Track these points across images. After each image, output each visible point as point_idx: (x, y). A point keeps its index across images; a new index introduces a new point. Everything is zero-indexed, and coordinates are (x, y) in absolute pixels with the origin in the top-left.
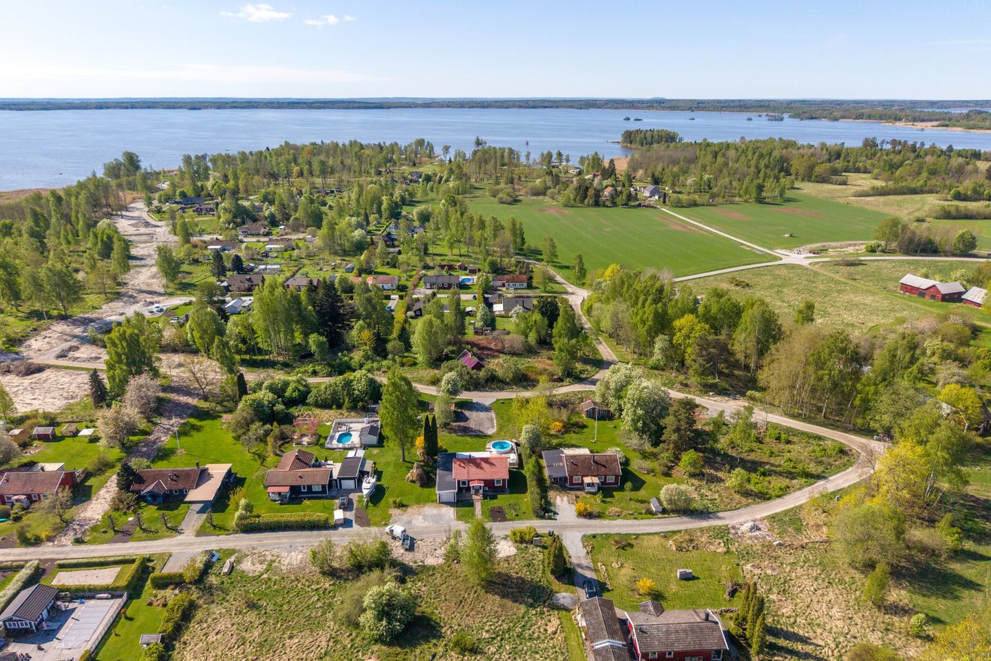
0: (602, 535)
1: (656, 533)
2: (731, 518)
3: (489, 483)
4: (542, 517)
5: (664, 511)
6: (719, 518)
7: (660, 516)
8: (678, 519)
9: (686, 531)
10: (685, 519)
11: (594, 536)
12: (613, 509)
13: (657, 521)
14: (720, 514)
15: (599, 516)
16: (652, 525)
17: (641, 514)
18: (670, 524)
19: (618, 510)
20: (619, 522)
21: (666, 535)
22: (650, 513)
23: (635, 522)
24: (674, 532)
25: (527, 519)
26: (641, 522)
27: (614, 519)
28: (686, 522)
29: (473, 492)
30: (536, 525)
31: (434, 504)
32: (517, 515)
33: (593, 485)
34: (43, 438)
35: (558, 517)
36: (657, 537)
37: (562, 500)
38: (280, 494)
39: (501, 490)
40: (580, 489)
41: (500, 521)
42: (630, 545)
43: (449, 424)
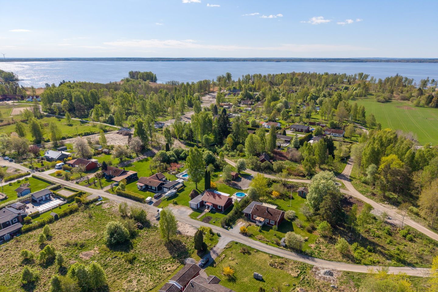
0: (241, 244)
1: (269, 254)
2: (321, 263)
3: (215, 206)
4: (223, 227)
5: (286, 247)
6: (313, 261)
7: (282, 247)
8: (290, 253)
9: (287, 259)
10: (293, 254)
11: (237, 243)
12: (261, 236)
13: (277, 249)
14: (316, 259)
15: (250, 236)
16: (272, 249)
17: (273, 243)
18: (282, 253)
19: (263, 237)
20: (258, 242)
21: (272, 256)
22: (278, 244)
23: (265, 245)
24: (279, 257)
25: (217, 226)
26: (268, 246)
27: (256, 240)
28: (292, 255)
29: (207, 207)
30: (218, 229)
31: (188, 207)
32: (214, 223)
33: (260, 222)
34: (106, 153)
35: (231, 230)
36: (267, 256)
37: (241, 224)
38: (142, 187)
39: (220, 211)
40: (255, 223)
41: (205, 222)
42: (249, 253)
43: (230, 181)
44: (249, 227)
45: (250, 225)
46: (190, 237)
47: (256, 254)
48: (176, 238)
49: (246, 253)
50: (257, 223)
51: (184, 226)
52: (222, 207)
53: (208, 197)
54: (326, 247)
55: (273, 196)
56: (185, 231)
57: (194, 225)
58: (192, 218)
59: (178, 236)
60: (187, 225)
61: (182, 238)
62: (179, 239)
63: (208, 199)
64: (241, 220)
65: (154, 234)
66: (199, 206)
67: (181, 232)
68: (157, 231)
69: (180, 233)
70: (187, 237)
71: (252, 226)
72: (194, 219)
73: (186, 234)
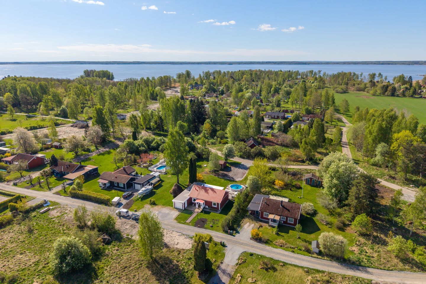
0: (258, 255)
1: (302, 267)
2: (380, 275)
3: (207, 203)
4: (226, 232)
5: (320, 253)
6: (367, 272)
7: (315, 255)
8: (329, 263)
9: (330, 273)
10: (335, 264)
11: (252, 255)
12: (281, 241)
13: (309, 259)
14: (370, 270)
15: (267, 242)
16: (303, 260)
17: (300, 250)
18: (319, 264)
19: (284, 242)
20: (280, 250)
21: (308, 271)
22: (308, 251)
23: (292, 254)
24: (318, 271)
25: (217, 230)
26: (296, 255)
27: (276, 248)
28: (334, 267)
29: (197, 206)
30: (219, 235)
31: (171, 208)
32: (212, 227)
33: (274, 221)
34: (56, 147)
35: (237, 235)
36: (301, 270)
37: (249, 226)
38: (105, 184)
39: (215, 210)
40: (267, 223)
41: (198, 227)
42: (275, 270)
43: (218, 171)
44: (261, 229)
45: (262, 226)
46: (182, 251)
47: (284, 268)
48: (162, 254)
49: (270, 268)
50: (271, 223)
51: (171, 235)
52: (218, 204)
53: (197, 193)
54: (373, 249)
55: (276, 187)
56: (173, 242)
57: (184, 233)
58: (179, 222)
59: (165, 250)
60: (174, 233)
61: (172, 254)
62: (166, 256)
63: (198, 194)
64: (246, 220)
65: (129, 250)
66: (186, 206)
67: (168, 244)
68: (132, 246)
69: (166, 246)
70: (178, 251)
71: (264, 227)
72: (183, 223)
73: (176, 246)
